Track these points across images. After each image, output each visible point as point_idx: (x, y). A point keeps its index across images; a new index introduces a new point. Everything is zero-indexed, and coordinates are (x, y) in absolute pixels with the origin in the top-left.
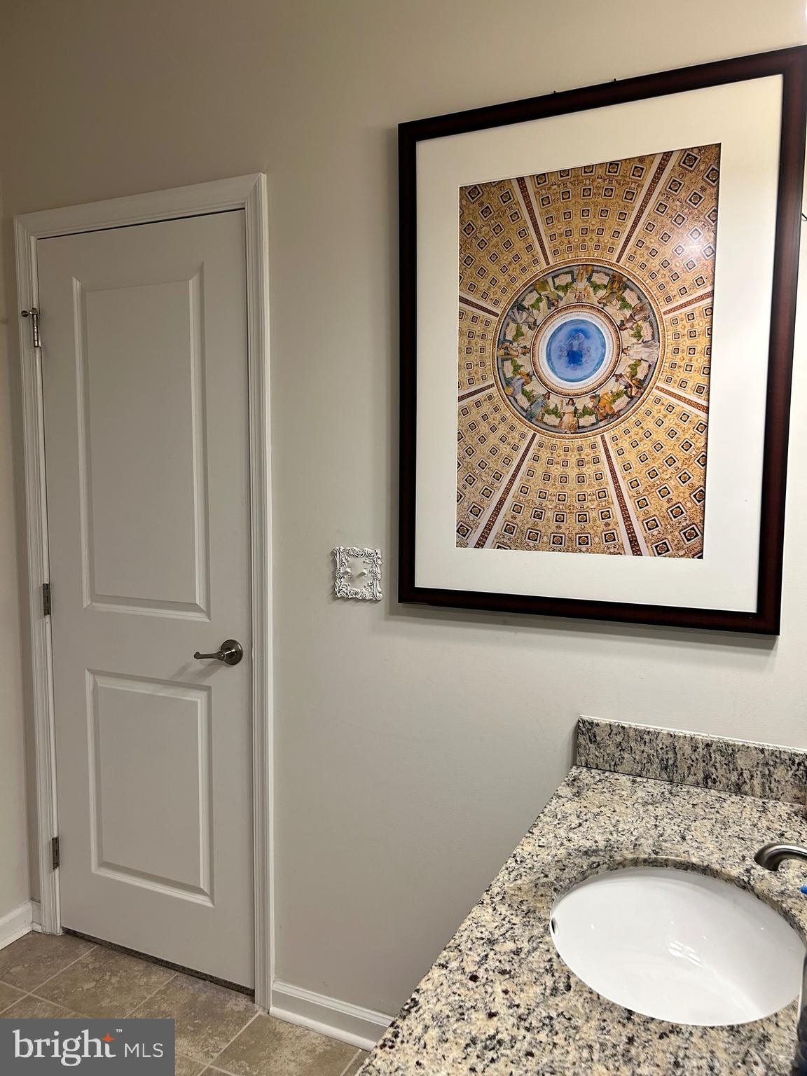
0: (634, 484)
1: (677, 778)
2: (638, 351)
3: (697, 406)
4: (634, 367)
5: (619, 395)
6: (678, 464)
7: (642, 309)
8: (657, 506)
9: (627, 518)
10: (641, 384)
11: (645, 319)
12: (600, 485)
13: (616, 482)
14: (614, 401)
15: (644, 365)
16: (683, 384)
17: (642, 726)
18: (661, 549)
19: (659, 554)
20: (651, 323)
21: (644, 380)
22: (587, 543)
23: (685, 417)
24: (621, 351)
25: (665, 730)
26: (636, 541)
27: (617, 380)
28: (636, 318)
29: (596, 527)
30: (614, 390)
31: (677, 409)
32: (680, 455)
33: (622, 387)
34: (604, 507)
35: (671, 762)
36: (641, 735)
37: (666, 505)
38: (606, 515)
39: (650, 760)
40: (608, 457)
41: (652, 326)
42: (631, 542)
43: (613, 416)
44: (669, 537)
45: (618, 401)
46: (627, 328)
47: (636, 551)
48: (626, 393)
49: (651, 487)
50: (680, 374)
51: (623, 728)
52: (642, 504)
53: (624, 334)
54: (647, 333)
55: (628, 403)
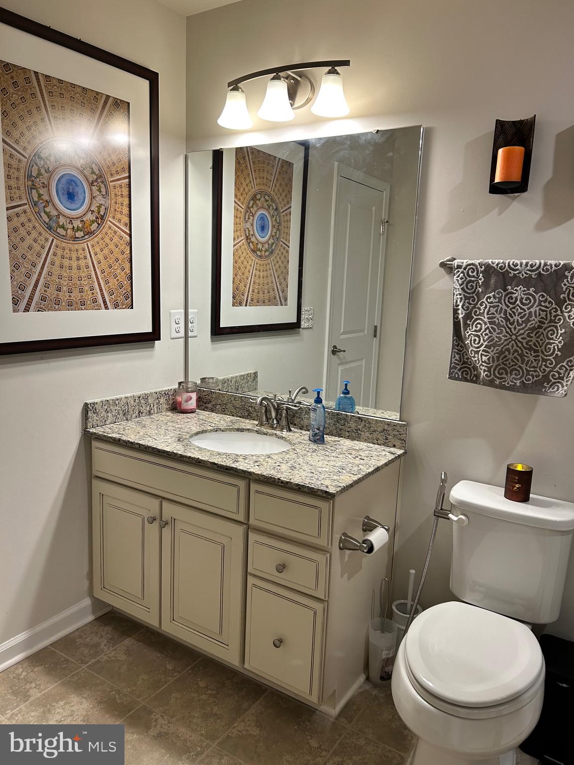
0: (103, 272)
1: (129, 417)
2: (100, 200)
3: (125, 233)
4: (99, 207)
5: (93, 222)
6: (120, 261)
7: (101, 177)
8: (113, 283)
9: (101, 290)
10: (102, 217)
11: (102, 182)
12: (88, 271)
13: (95, 270)
14: (91, 225)
15: (103, 207)
16: (120, 221)
17: (114, 397)
18: (116, 306)
19: (116, 308)
20: (105, 186)
21: (104, 216)
22: (85, 305)
23: (121, 238)
24: (93, 198)
25: (123, 396)
26: (106, 302)
27: (92, 214)
28: (98, 180)
29: (87, 296)
30: (91, 219)
31: (118, 233)
32: (121, 257)
33: (94, 218)
34: (91, 284)
35: (126, 411)
36: (115, 402)
37: (117, 283)
38: (92, 289)
39: (119, 413)
40: (91, 256)
41: (105, 187)
42: (104, 303)
43: (90, 233)
44: (119, 299)
45: (93, 225)
46: (94, 185)
47: (107, 308)
48: (96, 221)
49: (110, 273)
50: (118, 216)
51: (108, 401)
52: (107, 282)
53: (94, 188)
54: (103, 190)
55: (98, 227)
